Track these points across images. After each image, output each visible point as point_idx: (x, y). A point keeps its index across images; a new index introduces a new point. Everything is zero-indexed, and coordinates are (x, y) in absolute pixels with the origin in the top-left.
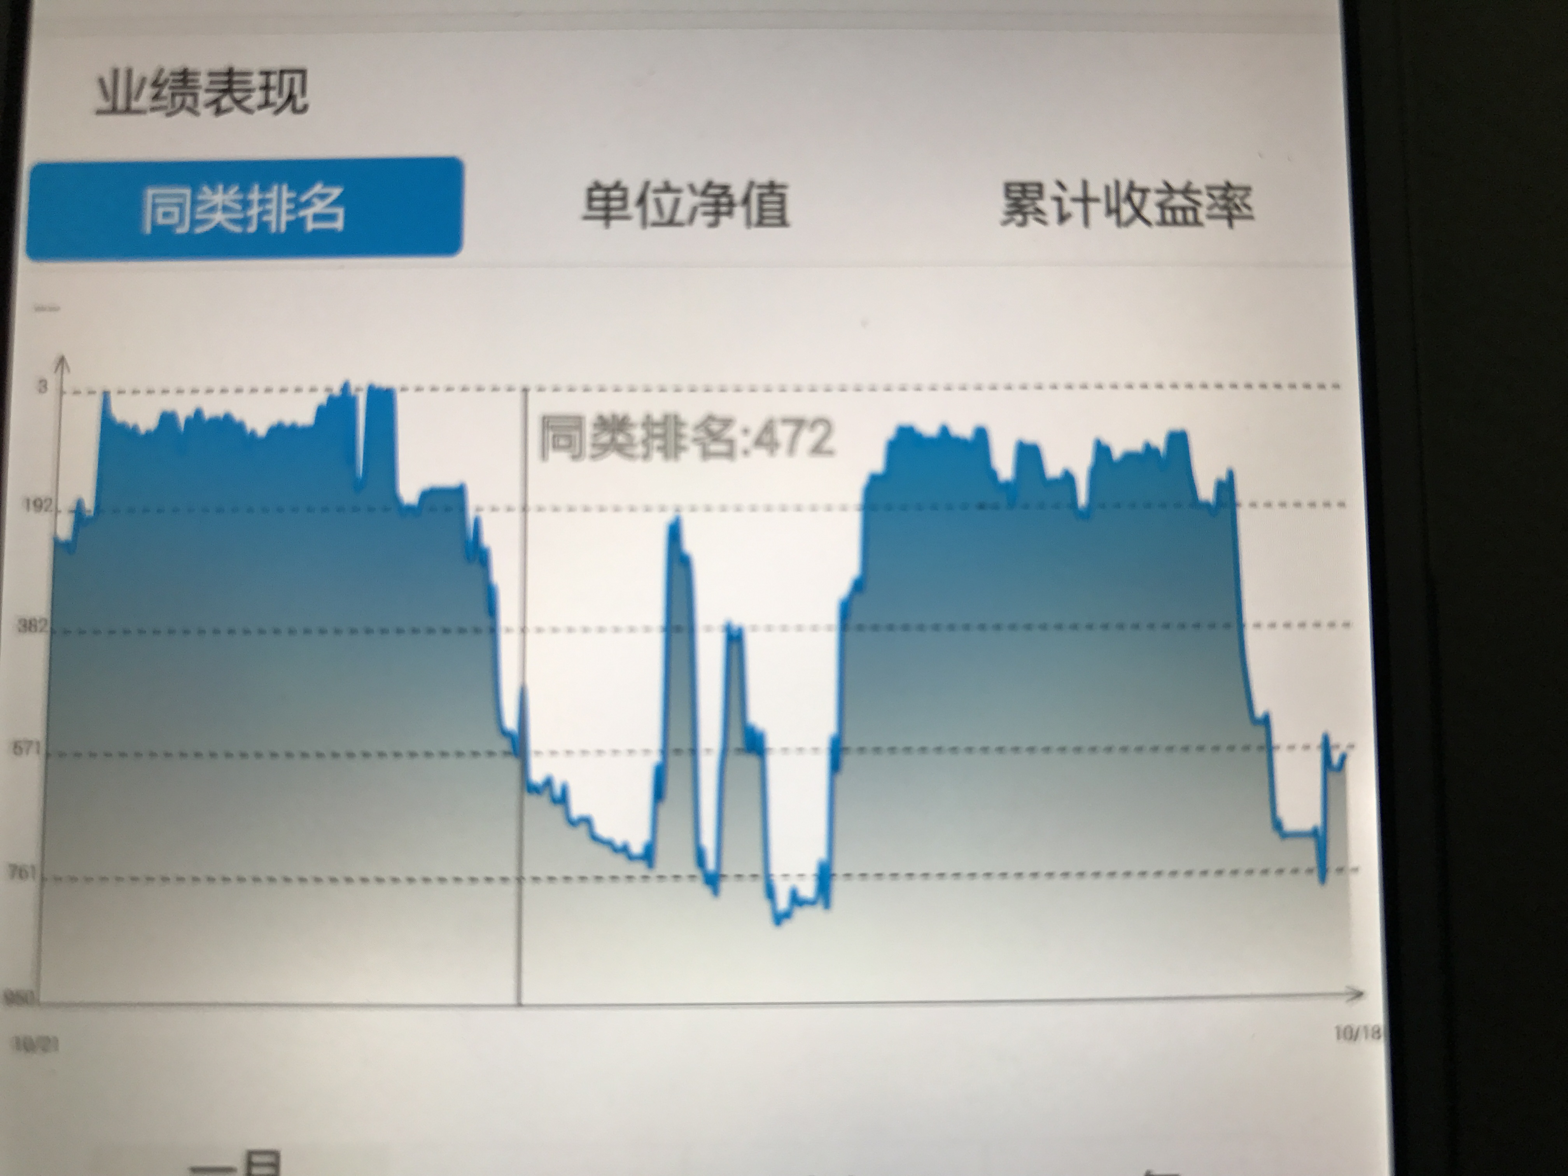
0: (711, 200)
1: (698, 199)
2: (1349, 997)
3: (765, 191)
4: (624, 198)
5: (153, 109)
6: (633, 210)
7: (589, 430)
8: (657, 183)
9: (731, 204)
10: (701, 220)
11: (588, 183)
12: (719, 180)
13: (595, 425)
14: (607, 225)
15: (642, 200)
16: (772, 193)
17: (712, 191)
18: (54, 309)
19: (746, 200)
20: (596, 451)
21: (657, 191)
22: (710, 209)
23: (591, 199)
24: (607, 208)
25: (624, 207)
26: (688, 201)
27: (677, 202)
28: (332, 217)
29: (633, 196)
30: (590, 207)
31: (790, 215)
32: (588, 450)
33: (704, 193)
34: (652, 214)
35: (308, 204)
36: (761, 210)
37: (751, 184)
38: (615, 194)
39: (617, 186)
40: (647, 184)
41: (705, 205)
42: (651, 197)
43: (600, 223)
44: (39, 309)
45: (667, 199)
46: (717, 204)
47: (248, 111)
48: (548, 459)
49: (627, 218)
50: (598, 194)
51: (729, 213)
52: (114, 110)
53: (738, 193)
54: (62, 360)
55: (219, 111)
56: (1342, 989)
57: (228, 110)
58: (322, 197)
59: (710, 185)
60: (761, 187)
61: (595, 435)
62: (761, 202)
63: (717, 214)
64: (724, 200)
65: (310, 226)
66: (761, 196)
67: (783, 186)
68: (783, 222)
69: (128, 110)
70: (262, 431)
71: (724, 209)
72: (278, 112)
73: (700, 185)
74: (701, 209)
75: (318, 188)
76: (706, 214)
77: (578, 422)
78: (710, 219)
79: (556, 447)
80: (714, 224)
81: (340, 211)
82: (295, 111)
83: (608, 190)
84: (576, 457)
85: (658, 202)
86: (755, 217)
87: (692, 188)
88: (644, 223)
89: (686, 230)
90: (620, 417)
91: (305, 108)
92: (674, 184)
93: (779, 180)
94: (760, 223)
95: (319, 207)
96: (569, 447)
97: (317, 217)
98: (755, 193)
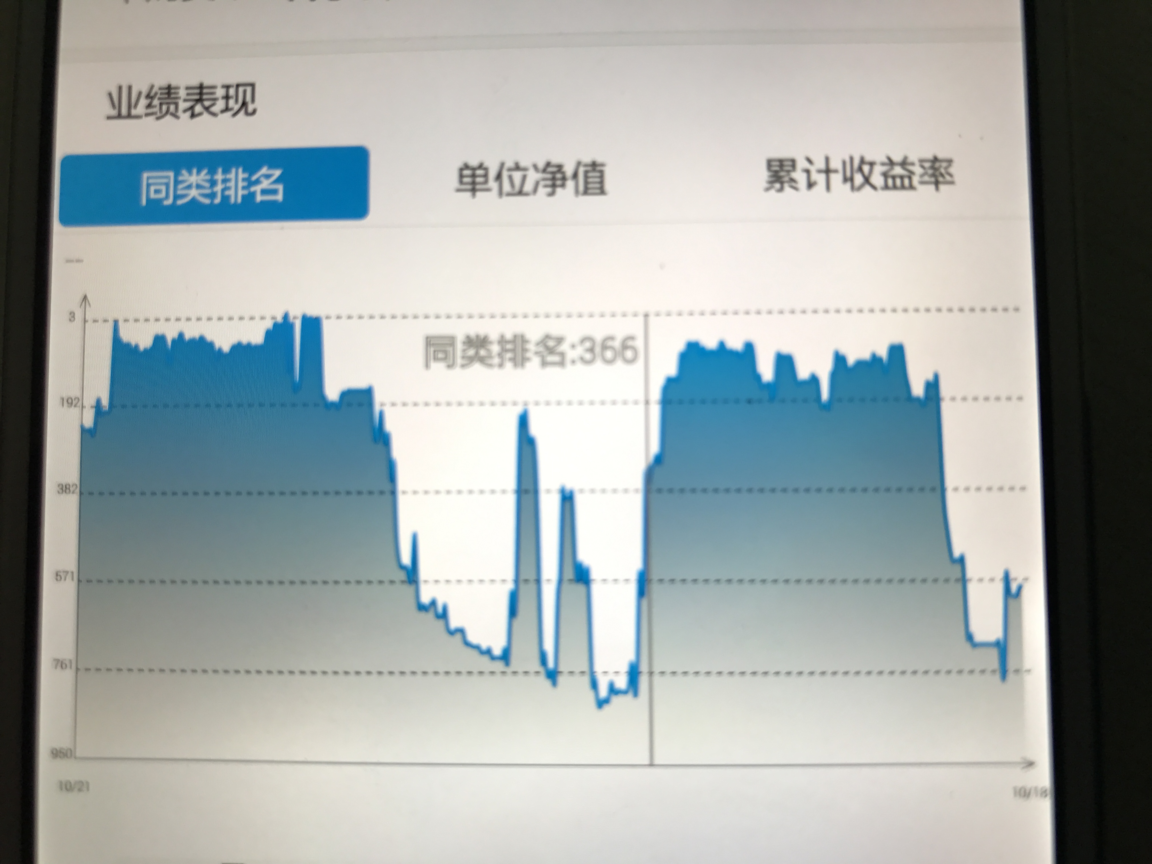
0: (549, 176)
1: (539, 176)
2: (1025, 765)
3: (589, 168)
4: (486, 176)
5: (147, 115)
6: (493, 184)
7: (459, 346)
8: (509, 164)
9: (564, 179)
10: (542, 191)
11: (460, 164)
12: (555, 161)
13: (464, 343)
14: (474, 195)
15: (499, 177)
16: (594, 170)
17: (550, 169)
18: (79, 261)
19: (575, 176)
20: (465, 362)
21: (510, 170)
22: (549, 183)
23: (461, 176)
24: (474, 183)
25: (486, 182)
26: (533, 176)
27: (524, 178)
28: (275, 192)
29: (492, 174)
30: (461, 182)
31: (608, 186)
32: (459, 361)
33: (544, 171)
34: (507, 187)
35: (257, 182)
36: (586, 183)
37: (579, 164)
38: (479, 172)
39: (481, 166)
40: (502, 165)
41: (544, 179)
42: (505, 174)
43: (468, 194)
44: (69, 261)
45: (517, 176)
46: (554, 179)
47: (214, 115)
48: (430, 368)
49: (488, 190)
50: (467, 172)
51: (563, 186)
52: (119, 116)
53: (569, 170)
54: (85, 298)
55: (193, 116)
56: (1018, 759)
57: (200, 114)
58: (268, 177)
59: (548, 164)
60: (586, 165)
61: (464, 351)
62: (586, 177)
63: (554, 186)
64: (559, 176)
65: (259, 198)
66: (586, 172)
67: (603, 165)
68: (602, 191)
69: (129, 116)
70: (226, 349)
71: (559, 182)
72: (235, 115)
73: (541, 165)
74: (542, 183)
75: (264, 170)
76: (546, 186)
77: (451, 340)
78: (549, 190)
79: (436, 359)
80: (552, 194)
81: (280, 187)
82: (247, 114)
83: (474, 169)
84: (450, 367)
85: (510, 178)
86: (581, 188)
87: (535, 167)
88: (501, 193)
89: (531, 198)
90: (482, 337)
91: (254, 112)
92: (522, 164)
93: (599, 160)
94: (586, 192)
95: (265, 184)
96: (445, 359)
97: (264, 192)
98: (581, 170)
